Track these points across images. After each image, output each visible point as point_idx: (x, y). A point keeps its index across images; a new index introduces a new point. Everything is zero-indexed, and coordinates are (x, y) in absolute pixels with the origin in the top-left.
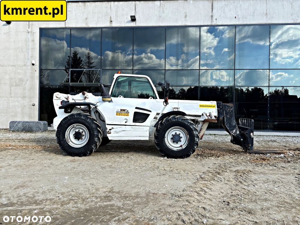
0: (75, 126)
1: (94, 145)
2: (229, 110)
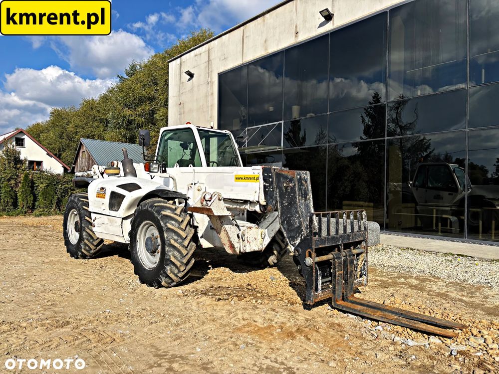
0: (75, 213)
1: (83, 243)
2: (286, 188)
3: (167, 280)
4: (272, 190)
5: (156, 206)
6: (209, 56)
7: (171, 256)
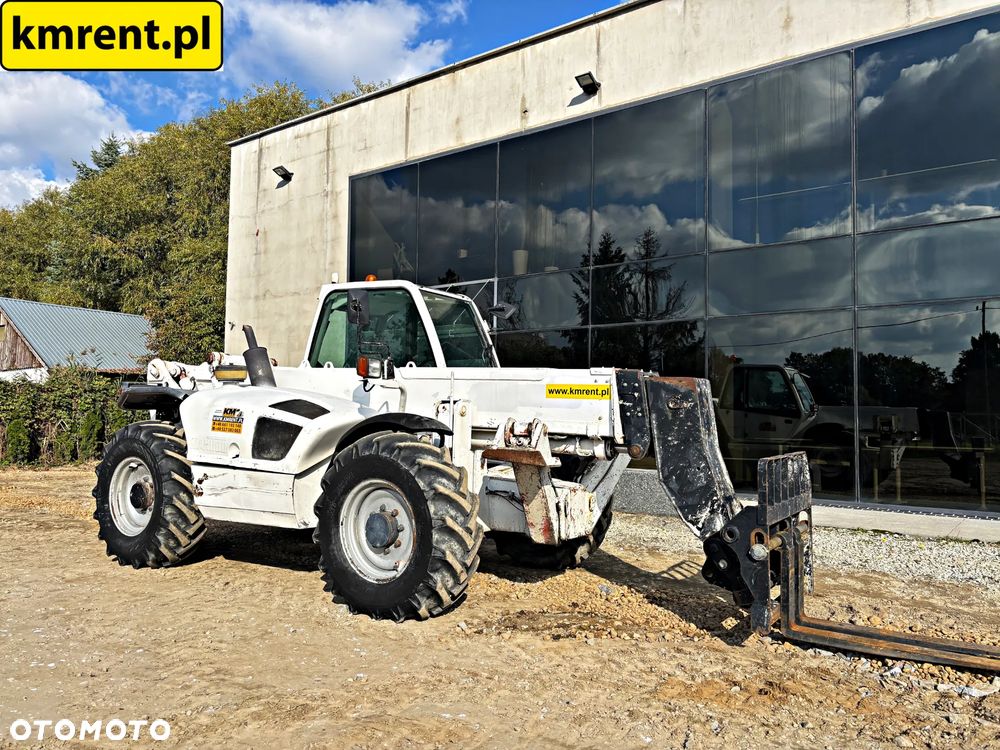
0: (134, 465)
1: (163, 531)
2: (675, 411)
3: (431, 602)
4: (640, 414)
5: (400, 448)
6: (328, 140)
7: (448, 552)
